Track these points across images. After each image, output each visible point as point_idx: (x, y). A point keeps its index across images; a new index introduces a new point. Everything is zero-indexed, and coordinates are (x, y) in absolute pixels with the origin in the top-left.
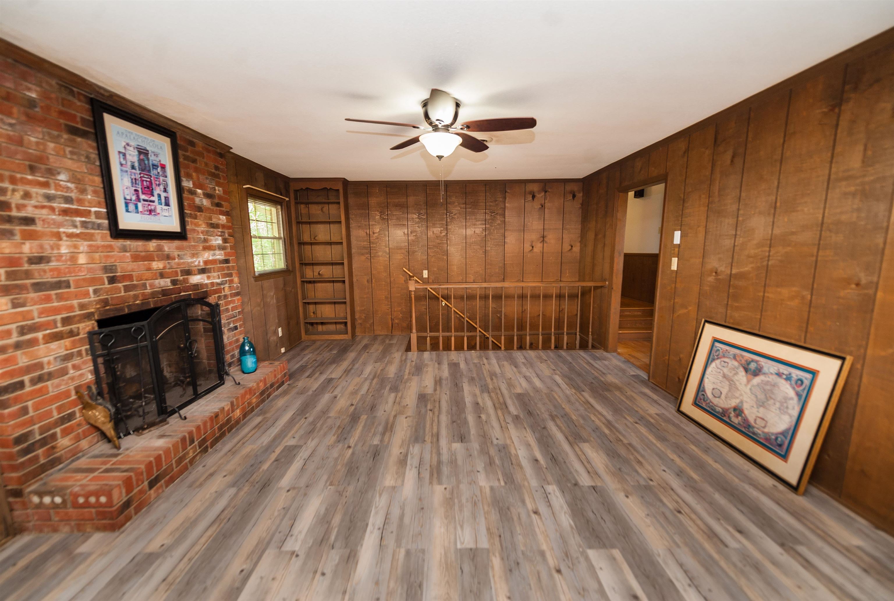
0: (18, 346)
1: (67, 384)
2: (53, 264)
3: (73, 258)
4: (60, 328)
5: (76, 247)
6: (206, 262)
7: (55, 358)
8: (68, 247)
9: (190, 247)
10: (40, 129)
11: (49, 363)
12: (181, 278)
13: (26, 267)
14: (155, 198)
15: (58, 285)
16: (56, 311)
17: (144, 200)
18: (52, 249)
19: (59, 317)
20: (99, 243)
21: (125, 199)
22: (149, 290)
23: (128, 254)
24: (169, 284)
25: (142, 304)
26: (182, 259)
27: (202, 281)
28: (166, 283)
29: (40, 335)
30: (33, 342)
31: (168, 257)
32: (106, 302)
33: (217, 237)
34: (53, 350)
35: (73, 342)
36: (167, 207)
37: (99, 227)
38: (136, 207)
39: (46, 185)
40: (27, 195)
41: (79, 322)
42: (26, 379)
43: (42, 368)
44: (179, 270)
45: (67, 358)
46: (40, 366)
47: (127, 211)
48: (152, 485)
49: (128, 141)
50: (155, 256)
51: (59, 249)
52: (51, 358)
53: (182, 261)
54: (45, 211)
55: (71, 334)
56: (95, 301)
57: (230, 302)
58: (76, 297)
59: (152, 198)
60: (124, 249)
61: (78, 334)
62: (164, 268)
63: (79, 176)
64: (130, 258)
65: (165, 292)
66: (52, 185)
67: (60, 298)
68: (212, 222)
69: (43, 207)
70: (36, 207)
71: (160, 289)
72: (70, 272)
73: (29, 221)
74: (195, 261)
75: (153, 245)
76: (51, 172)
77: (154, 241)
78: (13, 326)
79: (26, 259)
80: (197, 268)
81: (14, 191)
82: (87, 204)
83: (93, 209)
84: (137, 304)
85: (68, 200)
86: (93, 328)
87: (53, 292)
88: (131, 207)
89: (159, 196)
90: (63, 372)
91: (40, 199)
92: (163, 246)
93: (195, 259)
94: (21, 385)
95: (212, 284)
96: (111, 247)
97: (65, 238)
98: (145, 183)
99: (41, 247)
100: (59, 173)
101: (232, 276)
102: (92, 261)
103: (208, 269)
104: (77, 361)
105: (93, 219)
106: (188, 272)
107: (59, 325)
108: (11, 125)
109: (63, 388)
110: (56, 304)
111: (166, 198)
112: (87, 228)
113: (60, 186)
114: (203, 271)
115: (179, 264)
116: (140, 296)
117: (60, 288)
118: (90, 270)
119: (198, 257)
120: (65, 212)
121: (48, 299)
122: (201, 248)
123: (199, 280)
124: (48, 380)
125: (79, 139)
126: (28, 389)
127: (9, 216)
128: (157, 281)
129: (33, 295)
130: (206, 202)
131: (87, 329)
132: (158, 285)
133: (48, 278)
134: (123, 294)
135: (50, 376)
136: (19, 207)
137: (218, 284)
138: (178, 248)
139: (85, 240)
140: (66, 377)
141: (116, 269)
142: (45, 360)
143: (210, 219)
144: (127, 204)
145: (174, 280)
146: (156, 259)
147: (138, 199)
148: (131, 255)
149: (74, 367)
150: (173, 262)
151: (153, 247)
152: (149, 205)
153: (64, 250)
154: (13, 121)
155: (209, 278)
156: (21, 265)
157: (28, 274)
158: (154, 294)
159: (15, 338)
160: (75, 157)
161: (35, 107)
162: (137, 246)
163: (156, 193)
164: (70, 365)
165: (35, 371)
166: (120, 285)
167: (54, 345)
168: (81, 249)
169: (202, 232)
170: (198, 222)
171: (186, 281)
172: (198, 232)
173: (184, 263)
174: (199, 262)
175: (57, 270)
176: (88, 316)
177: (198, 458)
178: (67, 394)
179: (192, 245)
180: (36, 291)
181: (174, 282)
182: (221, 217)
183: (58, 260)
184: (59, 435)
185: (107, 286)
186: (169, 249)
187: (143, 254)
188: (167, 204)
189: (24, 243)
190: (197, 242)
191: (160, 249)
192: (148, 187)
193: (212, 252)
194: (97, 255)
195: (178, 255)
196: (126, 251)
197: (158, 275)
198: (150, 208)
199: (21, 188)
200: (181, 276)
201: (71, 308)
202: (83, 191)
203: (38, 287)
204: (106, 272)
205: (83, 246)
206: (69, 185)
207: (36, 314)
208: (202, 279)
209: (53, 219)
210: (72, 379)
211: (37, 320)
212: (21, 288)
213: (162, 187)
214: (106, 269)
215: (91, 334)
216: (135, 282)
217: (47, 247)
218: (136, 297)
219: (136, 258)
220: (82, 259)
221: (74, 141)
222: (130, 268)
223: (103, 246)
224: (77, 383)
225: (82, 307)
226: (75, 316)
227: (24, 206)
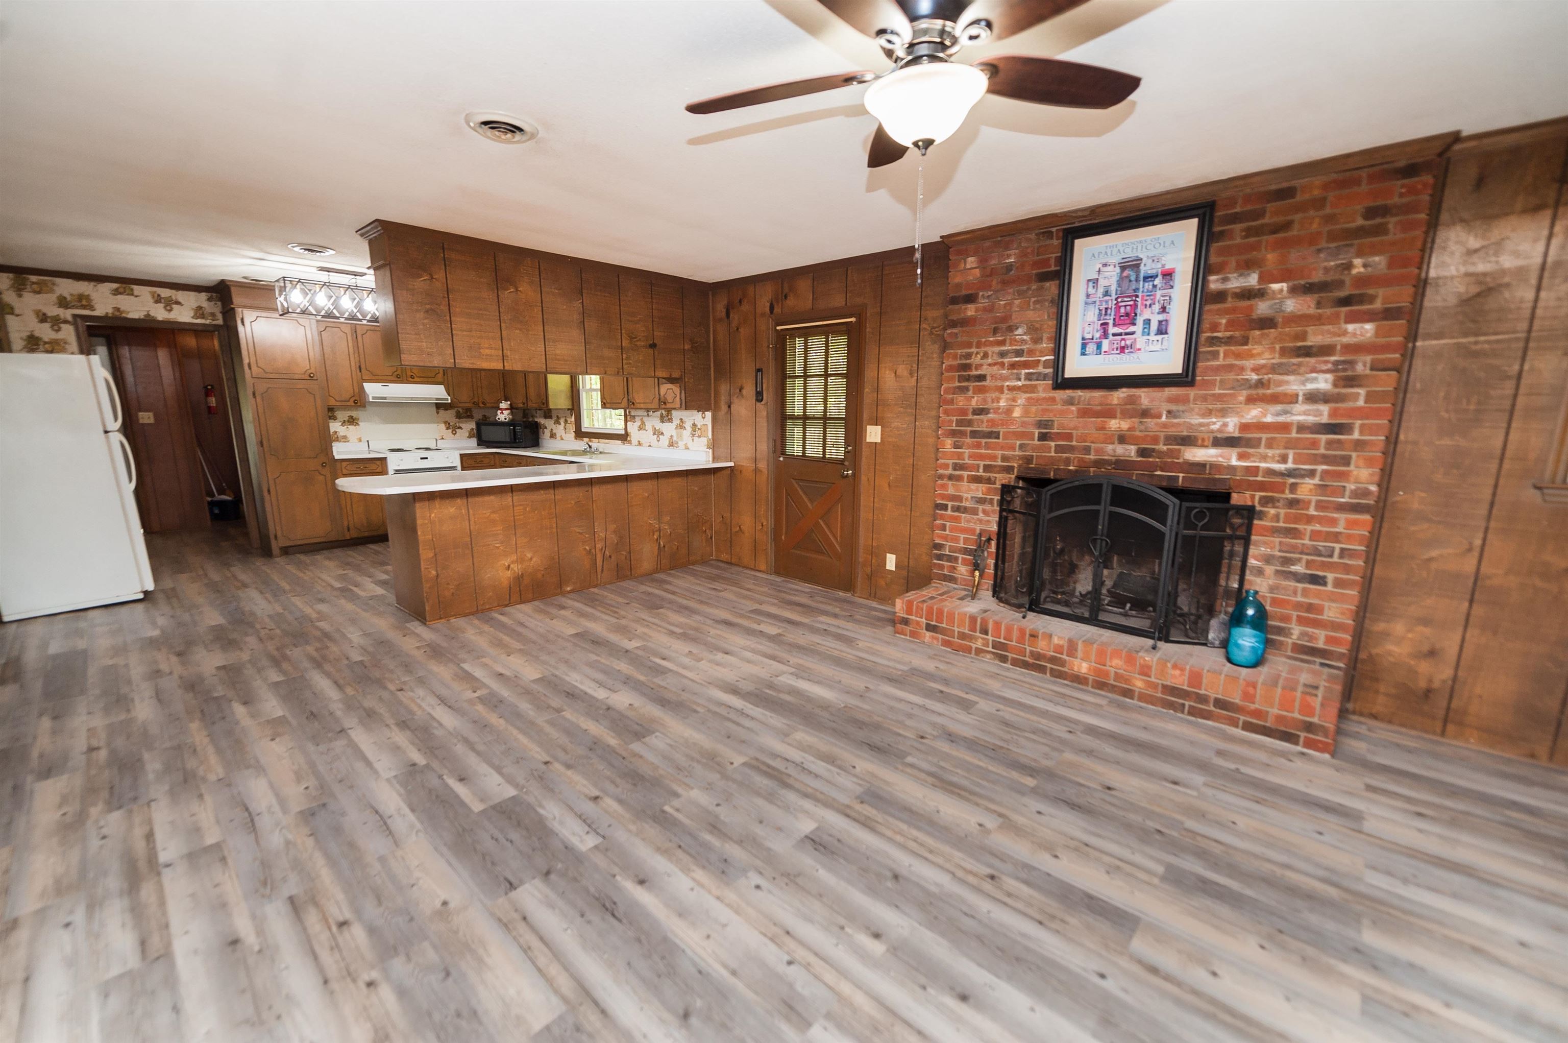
0: (951, 478)
1: (975, 523)
2: (991, 416)
3: (1009, 411)
4: (981, 473)
5: (1014, 400)
6: (1244, 427)
7: (972, 497)
8: (1007, 399)
9: (1205, 399)
10: (1011, 291)
11: (967, 499)
12: (1165, 448)
13: (970, 417)
14: (1138, 328)
15: (990, 435)
16: (981, 457)
17: (1114, 335)
18: (993, 402)
19: (982, 463)
20: (1042, 395)
21: (1083, 339)
22: (1092, 457)
23: (1073, 408)
24: (1133, 453)
25: (1076, 471)
26: (1175, 417)
27: (1220, 459)
28: (1130, 451)
29: (965, 474)
30: (959, 478)
31: (1145, 413)
32: (1029, 460)
33: (1314, 375)
34: (971, 490)
35: (989, 489)
36: (1160, 337)
37: (1045, 377)
38: (1099, 346)
39: (1002, 343)
40: (985, 356)
41: (999, 472)
42: (950, 504)
43: (961, 502)
44: (1162, 435)
45: (981, 501)
46: (959, 499)
47: (1083, 354)
48: (930, 628)
49: (1104, 261)
50: (1119, 411)
51: (998, 402)
52: (969, 496)
53: (1175, 421)
54: (995, 368)
55: (989, 481)
56: (1019, 456)
57: (1310, 519)
58: (1002, 448)
59: (1131, 329)
60: (1070, 402)
61: (994, 483)
62: (1130, 429)
63: (1037, 326)
64: (1075, 412)
65: (1121, 464)
66: (1008, 341)
67: (988, 446)
68: (1308, 343)
69: (995, 364)
70: (990, 365)
71: (1114, 458)
72: (1002, 425)
73: (982, 378)
74: (1214, 423)
75: (1119, 396)
76: (1011, 329)
77: (1124, 390)
78: (951, 462)
79: (971, 410)
80: (1215, 435)
81: (977, 353)
82: (1038, 353)
83: (1044, 359)
84: (1070, 470)
85: (1019, 353)
86: (1009, 482)
87: (984, 441)
88: (1091, 347)
89: (1148, 322)
90: (974, 512)
91: (995, 357)
92: (1140, 397)
93: (1214, 420)
94: (945, 507)
95: (1255, 471)
96: (1053, 400)
97: (1006, 392)
98: (1122, 310)
99: (985, 400)
100: (1017, 329)
101: (1348, 464)
102: (1026, 412)
103: (1249, 439)
104: (988, 507)
105: (1040, 369)
106: (1188, 441)
107: (981, 470)
108: (988, 297)
109: (972, 525)
110: (983, 451)
111: (1160, 322)
112: (1030, 380)
113: (1015, 340)
114: (1230, 442)
115: (1165, 425)
116: (1076, 461)
117: (990, 438)
118: (1023, 424)
119: (1223, 416)
120: (1013, 366)
121: (978, 446)
122: (1242, 398)
123: (1212, 456)
124: (963, 513)
125: (1048, 284)
126: (949, 512)
127: (969, 375)
128: (1110, 447)
129: (969, 440)
130: (1291, 305)
131: (1004, 482)
132: (1111, 452)
133: (984, 428)
134: (1053, 454)
135: (965, 510)
136: (979, 366)
137: (1270, 472)
138: (1171, 400)
139: (1026, 392)
140: (975, 517)
141: (1052, 425)
142: (965, 495)
143: (1303, 336)
144: (1084, 346)
145: (1145, 449)
146: (1118, 415)
147: (1105, 335)
148: (1079, 410)
149: (984, 512)
150: (1150, 422)
151: (1118, 398)
152: (1123, 339)
153: (1002, 403)
154: (990, 293)
155: (1241, 457)
156: (966, 415)
157: (970, 423)
158: (1098, 463)
159: (950, 471)
160: (1038, 306)
161: (1011, 270)
162: (1091, 397)
163: (1140, 321)
164: (981, 507)
165: (956, 501)
166: (1053, 444)
167: (974, 486)
168: (1019, 402)
169: (1255, 370)
170: (1250, 350)
171: (1177, 454)
172: (1242, 369)
173: (1179, 424)
174: (1225, 425)
175: (992, 421)
176: (1009, 469)
177: (989, 656)
178: (972, 531)
179: (1214, 395)
180: (971, 437)
181: (1142, 452)
182: (1351, 327)
183: (995, 413)
184: (960, 561)
185: (1036, 442)
186: (1152, 401)
187: (1099, 408)
188: (1162, 330)
189: (973, 397)
190: (1233, 388)
191: (1131, 400)
192: (1127, 315)
193: (1279, 407)
194: (1034, 409)
195: (1169, 412)
196: (1072, 404)
197: (1116, 437)
198: (1123, 343)
199: (983, 349)
200: (1165, 445)
201: (994, 458)
202: (1037, 340)
203: (974, 434)
204: (1039, 428)
205: (1022, 399)
206: (1025, 337)
207: (966, 456)
208: (1221, 456)
209: (1001, 375)
210: (981, 521)
211: (967, 461)
212: (962, 434)
213: (1156, 307)
214: (1040, 424)
215: (1004, 486)
216: (1074, 443)
217: (989, 400)
218: (1068, 461)
219: (1085, 413)
220: (1017, 413)
221: (1042, 288)
222: (1071, 425)
223: (1044, 398)
224: (984, 527)
225: (1004, 458)
226: (995, 466)
227: (982, 365)
